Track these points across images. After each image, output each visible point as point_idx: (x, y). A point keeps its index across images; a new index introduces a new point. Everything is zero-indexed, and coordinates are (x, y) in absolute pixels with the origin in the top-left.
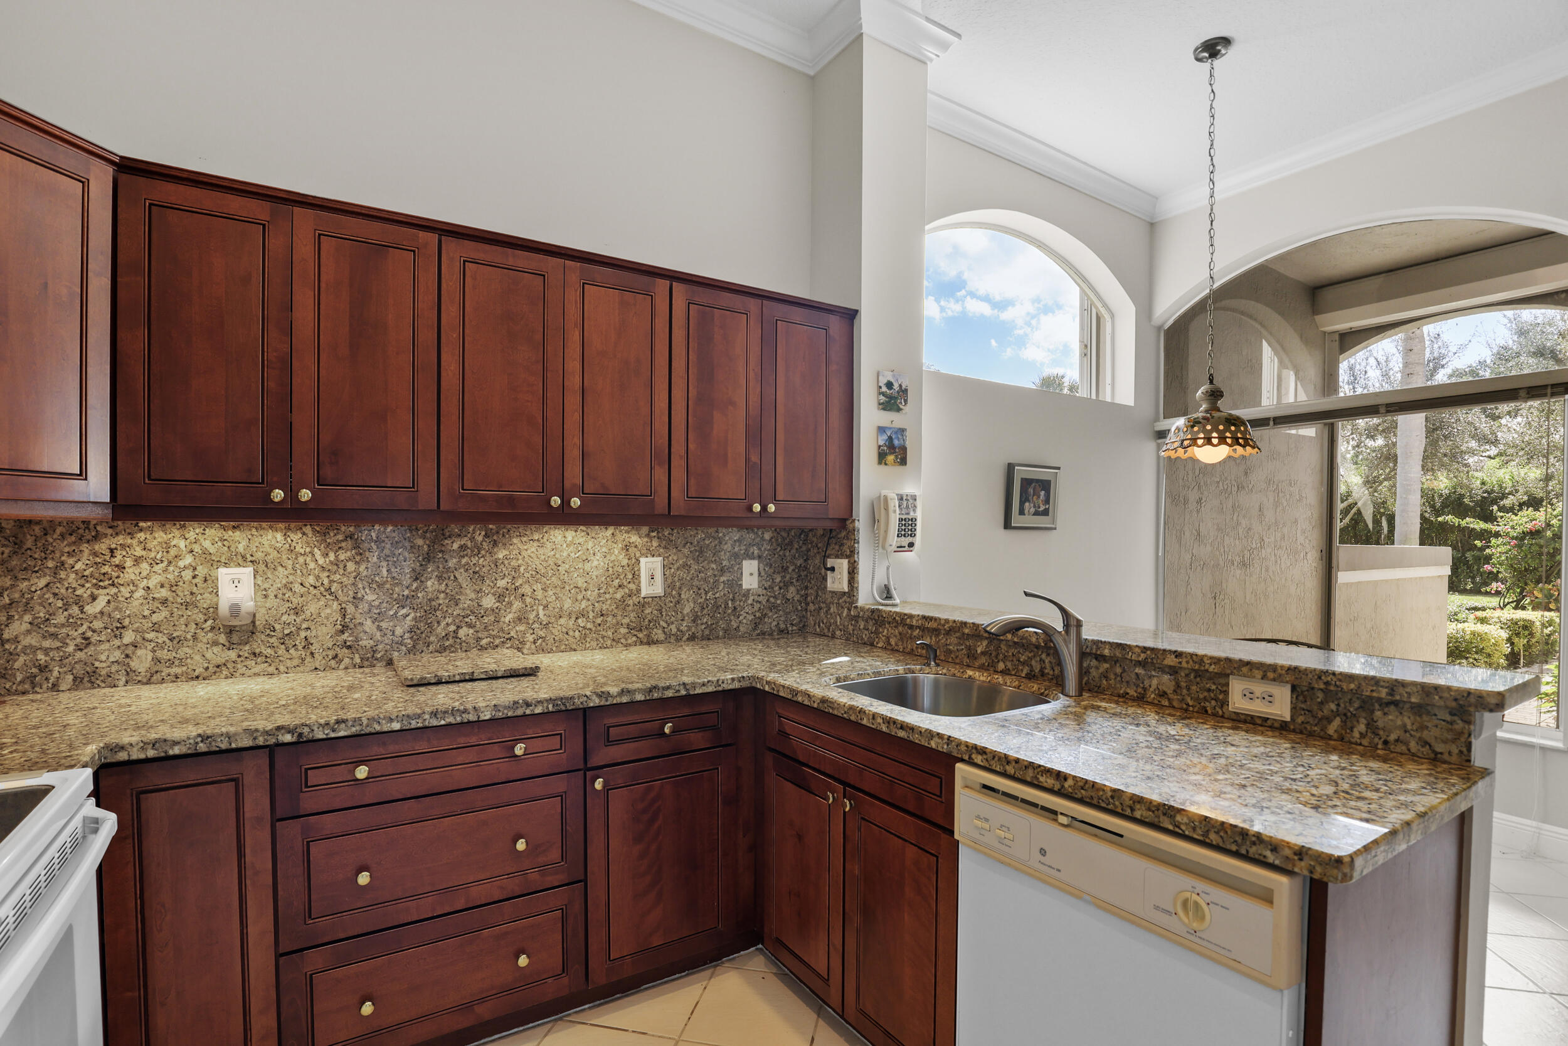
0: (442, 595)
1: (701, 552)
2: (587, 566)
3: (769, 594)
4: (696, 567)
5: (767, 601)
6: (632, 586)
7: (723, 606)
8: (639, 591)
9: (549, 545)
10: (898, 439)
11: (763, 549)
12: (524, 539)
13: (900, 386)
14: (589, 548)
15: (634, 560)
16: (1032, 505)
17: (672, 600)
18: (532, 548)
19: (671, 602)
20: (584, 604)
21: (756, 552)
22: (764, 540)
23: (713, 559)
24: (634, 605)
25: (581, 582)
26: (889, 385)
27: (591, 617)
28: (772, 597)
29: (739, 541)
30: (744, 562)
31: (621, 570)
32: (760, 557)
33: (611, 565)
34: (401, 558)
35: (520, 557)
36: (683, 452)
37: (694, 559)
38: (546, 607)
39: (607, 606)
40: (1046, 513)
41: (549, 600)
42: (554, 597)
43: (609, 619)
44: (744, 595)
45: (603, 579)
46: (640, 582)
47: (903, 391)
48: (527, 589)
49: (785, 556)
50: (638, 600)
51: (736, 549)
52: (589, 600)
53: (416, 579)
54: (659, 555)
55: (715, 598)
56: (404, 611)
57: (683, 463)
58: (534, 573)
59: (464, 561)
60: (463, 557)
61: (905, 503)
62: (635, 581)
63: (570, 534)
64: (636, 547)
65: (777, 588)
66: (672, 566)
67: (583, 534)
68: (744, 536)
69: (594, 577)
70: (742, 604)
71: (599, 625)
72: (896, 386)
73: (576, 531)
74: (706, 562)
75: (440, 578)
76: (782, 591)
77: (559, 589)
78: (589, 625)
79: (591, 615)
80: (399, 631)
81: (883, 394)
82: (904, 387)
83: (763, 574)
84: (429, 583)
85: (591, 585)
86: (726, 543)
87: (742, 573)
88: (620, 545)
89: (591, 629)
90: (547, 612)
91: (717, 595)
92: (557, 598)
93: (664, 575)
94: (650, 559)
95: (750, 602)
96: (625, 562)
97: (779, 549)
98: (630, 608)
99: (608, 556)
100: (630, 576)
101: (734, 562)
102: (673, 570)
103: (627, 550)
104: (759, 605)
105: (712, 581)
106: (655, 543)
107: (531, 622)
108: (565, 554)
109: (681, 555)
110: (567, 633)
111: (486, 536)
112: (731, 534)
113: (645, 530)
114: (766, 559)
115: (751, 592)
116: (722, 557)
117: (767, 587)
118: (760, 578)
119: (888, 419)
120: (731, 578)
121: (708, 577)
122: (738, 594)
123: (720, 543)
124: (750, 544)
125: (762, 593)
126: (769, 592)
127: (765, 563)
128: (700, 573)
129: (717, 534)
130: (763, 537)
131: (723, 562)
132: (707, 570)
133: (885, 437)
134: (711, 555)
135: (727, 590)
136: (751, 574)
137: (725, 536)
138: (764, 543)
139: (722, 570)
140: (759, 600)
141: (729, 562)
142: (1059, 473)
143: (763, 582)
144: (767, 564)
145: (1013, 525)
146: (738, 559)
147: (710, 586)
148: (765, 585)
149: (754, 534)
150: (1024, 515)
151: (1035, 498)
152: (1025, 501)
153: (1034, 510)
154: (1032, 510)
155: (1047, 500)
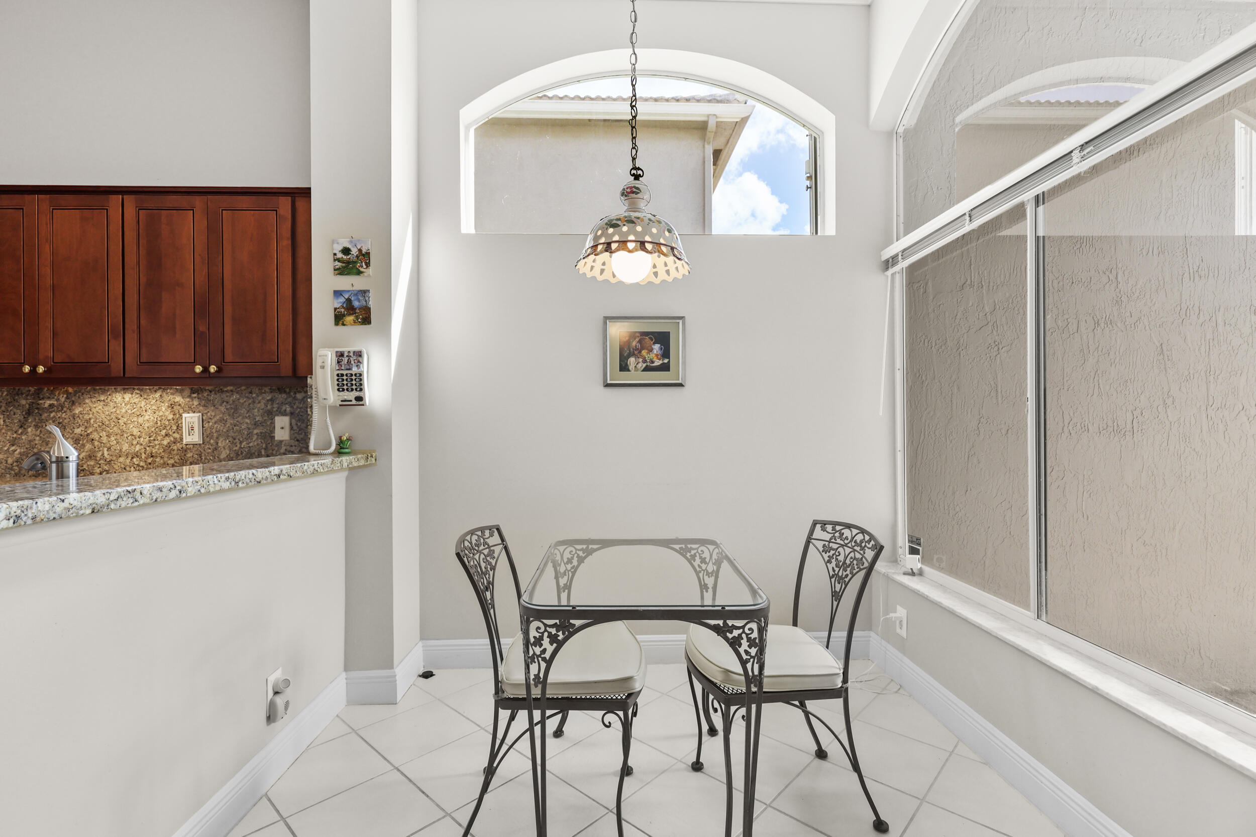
0: (38, 438)
1: (236, 409)
2: (141, 420)
3: (301, 445)
4: (232, 422)
5: (300, 451)
6: (177, 435)
7: (256, 454)
8: (182, 439)
9: (112, 404)
10: (359, 301)
11: (295, 407)
12: (94, 400)
13: (360, 250)
14: (142, 406)
15: (178, 416)
16: (641, 360)
17: (210, 447)
18: (99, 406)
19: (210, 449)
20: (138, 448)
21: (288, 409)
22: (297, 400)
23: (247, 415)
24: (178, 450)
25: (136, 432)
26: (346, 251)
27: (143, 457)
28: (304, 447)
29: (272, 400)
30: (276, 418)
31: (167, 423)
32: (292, 414)
33: (159, 419)
34: (12, 413)
35: (91, 413)
36: (135, 326)
37: (229, 415)
38: (109, 449)
39: (156, 450)
40: (665, 368)
41: (112, 444)
42: (115, 442)
43: (158, 460)
44: (277, 445)
45: (153, 429)
46: (182, 433)
47: (363, 255)
48: (95, 436)
50: (181, 446)
51: (269, 407)
52: (141, 444)
53: (21, 427)
54: (199, 412)
55: (249, 447)
56: (13, 448)
57: (135, 336)
58: (100, 424)
59: (52, 415)
60: (51, 412)
61: (345, 360)
62: (179, 431)
63: (127, 396)
64: (180, 405)
66: (210, 420)
67: (137, 396)
68: (277, 396)
69: (146, 428)
70: (274, 452)
71: (150, 464)
72: (354, 251)
73: (132, 394)
74: (241, 417)
75: (36, 427)
77: (119, 436)
78: (142, 464)
79: (143, 456)
80: (10, 461)
81: (339, 260)
82: (364, 251)
83: (295, 427)
84: (29, 430)
85: (143, 434)
86: (259, 402)
87: (274, 427)
88: (167, 404)
89: (143, 467)
90: (110, 453)
91: (251, 445)
92: (117, 443)
93: (203, 427)
94: (191, 415)
95: (281, 451)
96: (171, 417)
98: (175, 452)
99: (157, 412)
100: (175, 428)
101: (266, 418)
102: (211, 424)
103: (173, 408)
105: (246, 433)
106: (196, 403)
107: (98, 459)
108: (124, 411)
109: (218, 412)
110: (125, 469)
111: (67, 398)
112: (264, 395)
114: (298, 415)
115: (283, 443)
116: (255, 414)
117: (300, 440)
118: (292, 432)
119: (347, 283)
120: (264, 431)
121: (243, 430)
122: (271, 444)
123: (254, 402)
124: (282, 403)
125: (294, 444)
126: (302, 444)
127: (297, 419)
128: (235, 426)
129: (251, 395)
130: (295, 397)
131: (256, 417)
132: (241, 424)
133: (342, 300)
134: (246, 412)
135: (260, 440)
136: (282, 428)
137: (258, 396)
138: (297, 402)
139: (255, 424)
140: (292, 450)
141: (263, 418)
142: (681, 322)
143: (296, 435)
144: (299, 420)
145: (609, 382)
146: (271, 415)
147: (244, 437)
148: (298, 438)
149: (287, 394)
150: (629, 370)
151: (644, 352)
152: (629, 356)
153: (644, 365)
154: (640, 365)
155: (666, 354)
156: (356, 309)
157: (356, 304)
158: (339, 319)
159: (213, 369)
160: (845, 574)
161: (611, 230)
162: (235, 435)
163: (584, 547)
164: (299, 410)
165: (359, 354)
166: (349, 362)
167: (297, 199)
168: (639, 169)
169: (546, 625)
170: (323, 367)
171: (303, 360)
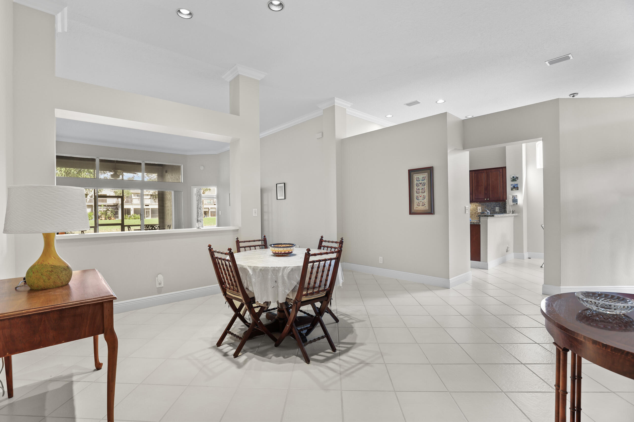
1: (488, 206)
2: (470, 208)
5: (500, 213)
7: (492, 213)
10: (516, 186)
13: (516, 177)
21: (498, 206)
26: (513, 177)
27: (471, 215)
29: (495, 204)
32: (499, 206)
36: (474, 193)
37: (486, 207)
39: (473, 213)
45: (472, 210)
46: (478, 210)
49: (504, 205)
51: (494, 205)
54: (481, 207)
57: (474, 194)
61: (514, 197)
66: (483, 208)
72: (515, 177)
76: (503, 211)
81: (512, 179)
82: (517, 177)
83: (500, 209)
95: (497, 213)
97: (502, 205)
98: (476, 214)
99: (473, 207)
103: (476, 206)
106: (481, 205)
109: (484, 206)
113: (478, 203)
119: (514, 183)
120: (493, 210)
122: (495, 211)
123: (492, 205)
130: (500, 203)
132: (489, 208)
133: (513, 186)
134: (490, 206)
136: (497, 209)
137: (492, 203)
139: (492, 208)
146: (495, 207)
149: (498, 203)
157: (515, 186)
158: (512, 189)
159: (488, 199)
165: (517, 196)
166: (515, 197)
167: (503, 169)
170: (510, 198)
171: (504, 197)
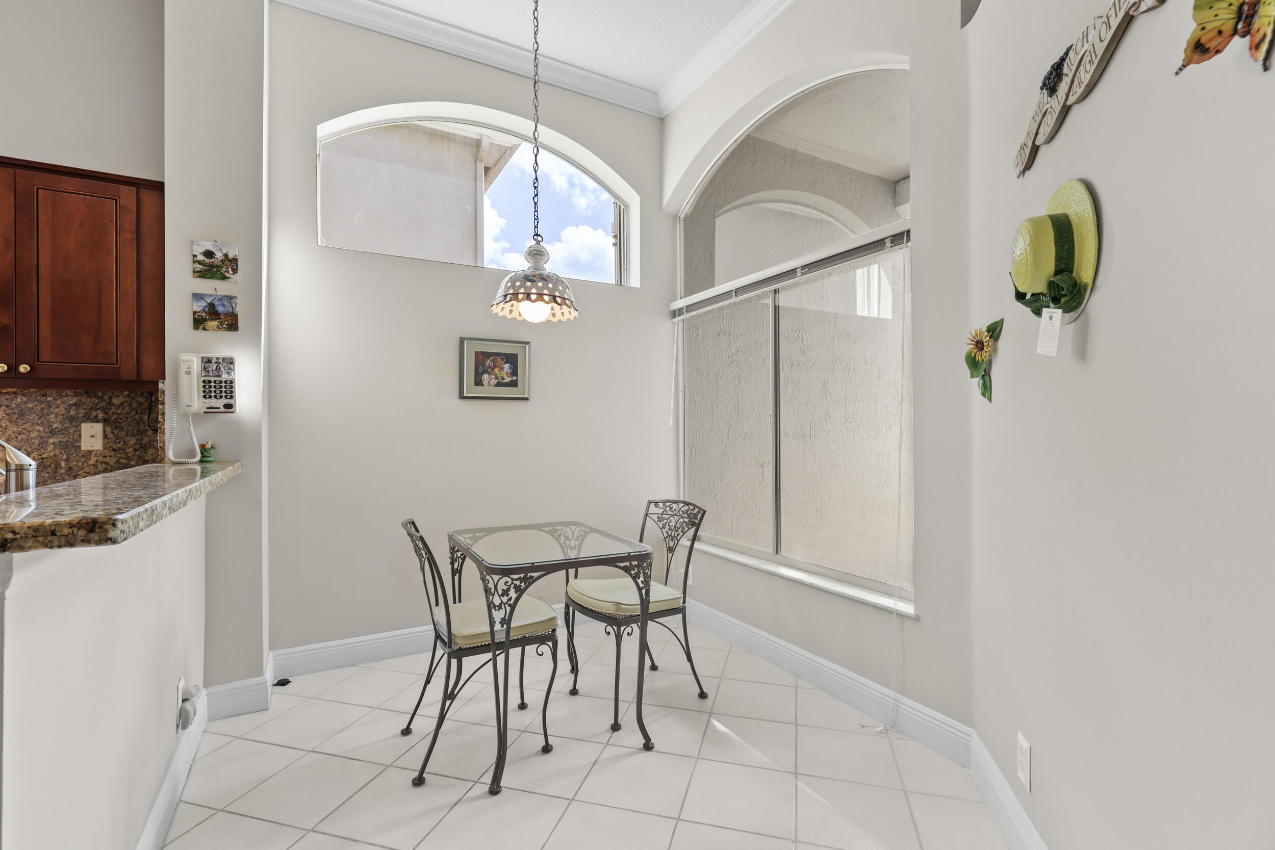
1: (21, 415)
3: (119, 455)
4: (15, 429)
5: (117, 462)
7: (53, 466)
10: (224, 306)
11: (110, 413)
13: (226, 255)
16: (493, 377)
21: (101, 415)
22: (113, 404)
23: (39, 422)
26: (209, 254)
28: (123, 458)
29: (77, 404)
30: (83, 425)
32: (105, 421)
37: (11, 421)
40: (512, 384)
44: (83, 456)
47: (230, 261)
49: (142, 420)
51: (72, 413)
55: (42, 459)
61: (212, 366)
65: (131, 450)
68: (83, 400)
70: (80, 464)
72: (219, 255)
74: (28, 424)
76: (138, 453)
81: (200, 262)
82: (231, 256)
83: (110, 435)
86: (57, 407)
87: (80, 435)
91: (45, 456)
95: (91, 462)
97: (134, 413)
101: (68, 425)
104: (104, 466)
105: (37, 442)
112: (65, 398)
114: (114, 422)
115: (93, 453)
116: (51, 420)
117: (117, 449)
118: (106, 441)
119: (208, 286)
120: (64, 440)
121: (32, 439)
122: (75, 455)
123: (49, 406)
124: (92, 408)
125: (108, 455)
126: (120, 453)
127: (113, 426)
128: (19, 434)
129: (45, 398)
130: (110, 401)
131: (53, 424)
132: (30, 432)
133: (203, 304)
134: (36, 418)
135: (58, 451)
136: (92, 436)
137: (56, 400)
138: (113, 407)
139: (51, 432)
140: (106, 461)
141: (62, 425)
142: (527, 347)
143: (111, 444)
144: (116, 428)
145: (465, 394)
146: (75, 422)
147: (34, 447)
148: (114, 447)
149: (98, 399)
150: (483, 385)
151: (496, 370)
152: (483, 373)
153: (496, 381)
154: (492, 381)
155: (514, 372)
156: (220, 314)
157: (220, 309)
158: (198, 322)
159: (26, 369)
160: (676, 533)
161: (529, 284)
162: (20, 444)
163: (472, 535)
164: (115, 416)
165: (231, 361)
166: (218, 369)
167: (141, 189)
168: (539, 235)
169: (513, 579)
170: (189, 373)
171: (149, 363)
